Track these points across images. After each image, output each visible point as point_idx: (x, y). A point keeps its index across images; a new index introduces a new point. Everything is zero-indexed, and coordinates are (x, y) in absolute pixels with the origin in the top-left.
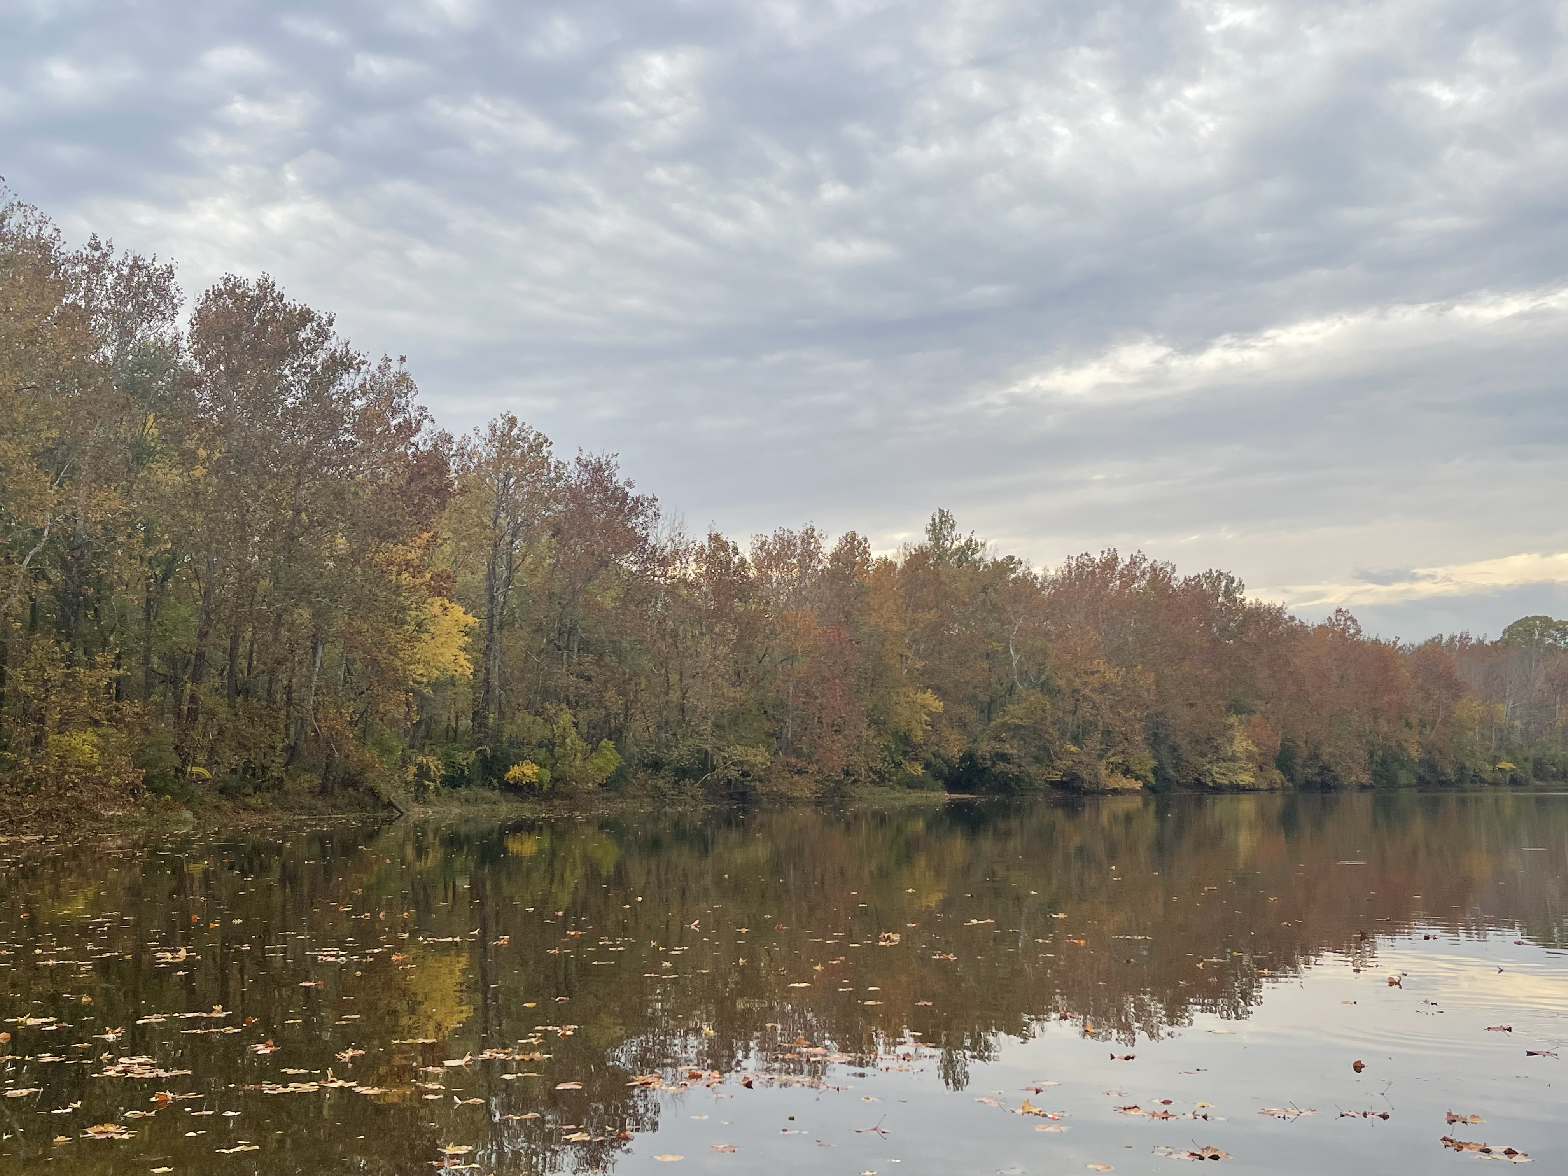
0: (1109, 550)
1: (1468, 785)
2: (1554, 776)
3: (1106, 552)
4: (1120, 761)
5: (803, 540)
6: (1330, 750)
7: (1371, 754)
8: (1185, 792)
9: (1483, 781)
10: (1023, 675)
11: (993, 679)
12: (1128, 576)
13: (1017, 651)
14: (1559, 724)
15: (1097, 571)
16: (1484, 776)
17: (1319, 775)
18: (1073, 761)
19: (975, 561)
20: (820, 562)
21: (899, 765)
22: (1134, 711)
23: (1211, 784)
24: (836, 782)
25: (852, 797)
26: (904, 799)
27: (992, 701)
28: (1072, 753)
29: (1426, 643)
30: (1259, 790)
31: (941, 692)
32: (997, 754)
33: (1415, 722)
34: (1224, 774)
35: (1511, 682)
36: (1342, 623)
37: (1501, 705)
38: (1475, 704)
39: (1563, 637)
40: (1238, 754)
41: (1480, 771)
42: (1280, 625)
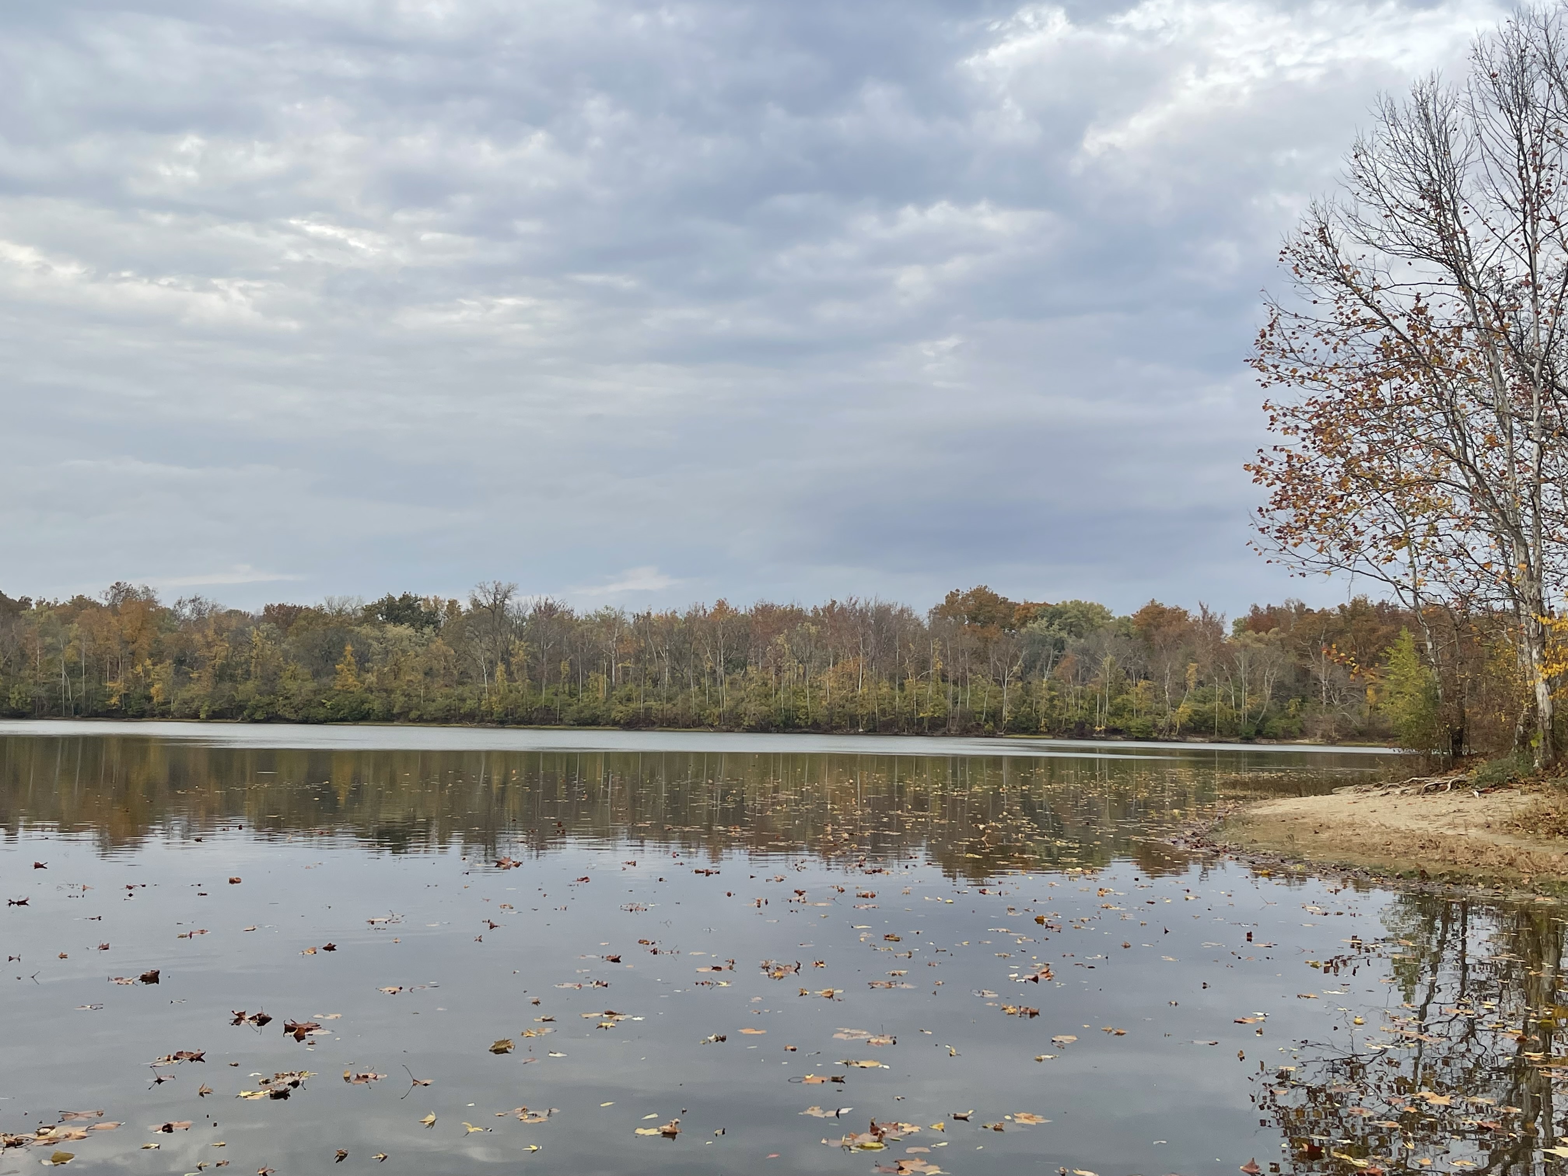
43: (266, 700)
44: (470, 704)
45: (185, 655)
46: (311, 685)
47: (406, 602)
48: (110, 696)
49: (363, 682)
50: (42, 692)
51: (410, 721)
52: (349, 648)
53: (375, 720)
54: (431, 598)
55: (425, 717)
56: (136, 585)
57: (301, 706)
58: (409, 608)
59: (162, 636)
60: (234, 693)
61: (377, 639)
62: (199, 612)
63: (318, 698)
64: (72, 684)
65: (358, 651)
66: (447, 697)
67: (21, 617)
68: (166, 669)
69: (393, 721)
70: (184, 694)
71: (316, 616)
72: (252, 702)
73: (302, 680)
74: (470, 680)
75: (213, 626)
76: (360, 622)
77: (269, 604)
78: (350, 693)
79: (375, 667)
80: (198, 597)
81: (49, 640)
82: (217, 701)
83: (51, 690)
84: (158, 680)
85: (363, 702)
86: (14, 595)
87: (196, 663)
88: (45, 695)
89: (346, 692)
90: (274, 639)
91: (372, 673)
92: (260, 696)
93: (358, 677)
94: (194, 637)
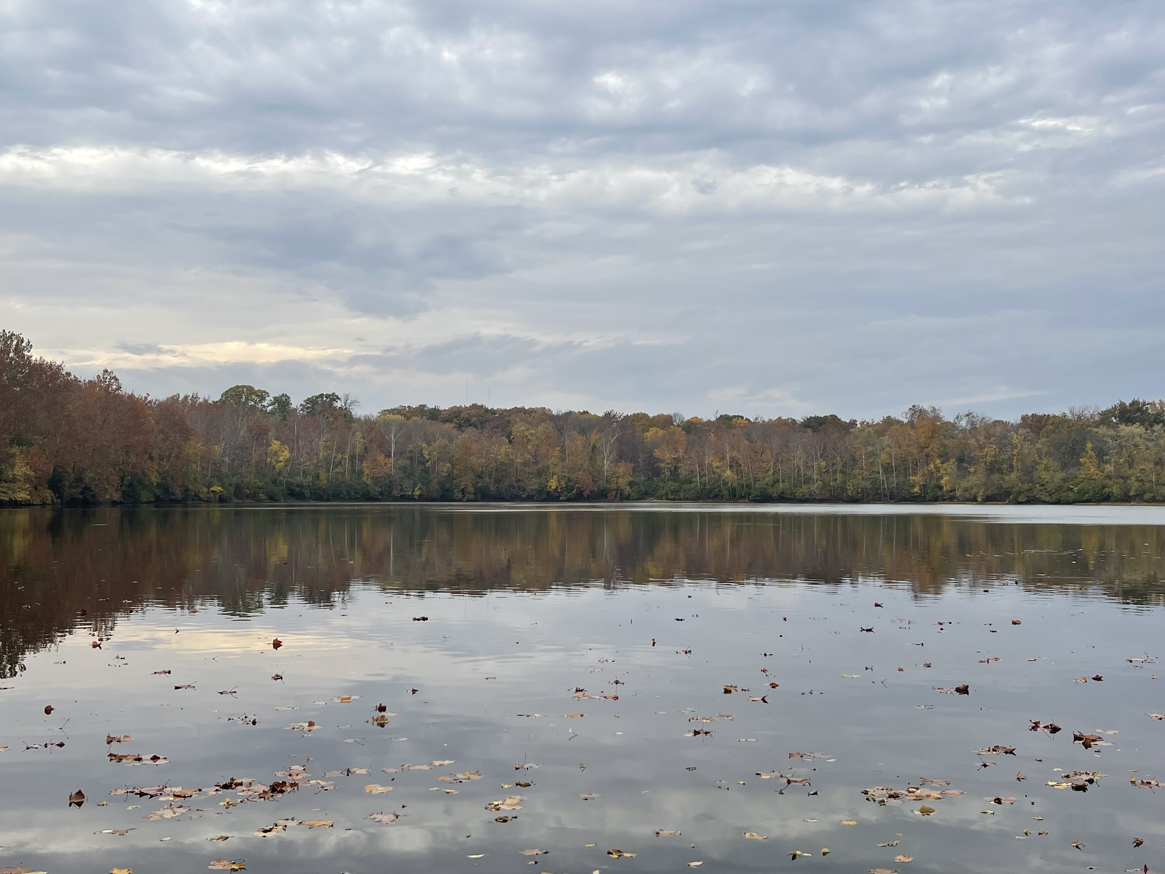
1: (190, 502)
2: (248, 496)
6: (91, 475)
7: (122, 480)
9: (201, 500)
14: (254, 460)
16: (202, 496)
17: (81, 493)
29: (168, 399)
30: (33, 505)
33: (155, 454)
34: (5, 493)
35: (224, 430)
36: (107, 380)
37: (216, 447)
38: (199, 445)
39: (261, 401)
40: (18, 477)
41: (199, 491)
42: (59, 378)
43: (1026, 486)
45: (964, 455)
46: (1061, 475)
47: (1136, 407)
48: (914, 487)
49: (1103, 472)
50: (867, 484)
51: (1144, 501)
52: (1089, 445)
53: (1113, 502)
54: (1157, 402)
55: (1157, 498)
56: (926, 406)
57: (1054, 491)
58: (1139, 412)
59: (946, 442)
60: (1001, 482)
61: (1113, 438)
62: (972, 423)
63: (1067, 484)
64: (887, 478)
65: (1096, 447)
67: (850, 433)
68: (951, 466)
69: (1130, 502)
70: (964, 484)
71: (1061, 421)
72: (1016, 489)
73: (1053, 471)
75: (983, 433)
76: (1097, 425)
77: (1024, 414)
78: (1093, 480)
79: (1112, 459)
80: (970, 413)
81: (870, 448)
82: (989, 488)
83: (874, 483)
84: (946, 474)
85: (1104, 487)
86: (845, 418)
87: (972, 461)
88: (869, 486)
89: (1089, 479)
90: (1030, 441)
91: (1110, 464)
92: (1022, 483)
93: (1099, 468)
94: (969, 442)
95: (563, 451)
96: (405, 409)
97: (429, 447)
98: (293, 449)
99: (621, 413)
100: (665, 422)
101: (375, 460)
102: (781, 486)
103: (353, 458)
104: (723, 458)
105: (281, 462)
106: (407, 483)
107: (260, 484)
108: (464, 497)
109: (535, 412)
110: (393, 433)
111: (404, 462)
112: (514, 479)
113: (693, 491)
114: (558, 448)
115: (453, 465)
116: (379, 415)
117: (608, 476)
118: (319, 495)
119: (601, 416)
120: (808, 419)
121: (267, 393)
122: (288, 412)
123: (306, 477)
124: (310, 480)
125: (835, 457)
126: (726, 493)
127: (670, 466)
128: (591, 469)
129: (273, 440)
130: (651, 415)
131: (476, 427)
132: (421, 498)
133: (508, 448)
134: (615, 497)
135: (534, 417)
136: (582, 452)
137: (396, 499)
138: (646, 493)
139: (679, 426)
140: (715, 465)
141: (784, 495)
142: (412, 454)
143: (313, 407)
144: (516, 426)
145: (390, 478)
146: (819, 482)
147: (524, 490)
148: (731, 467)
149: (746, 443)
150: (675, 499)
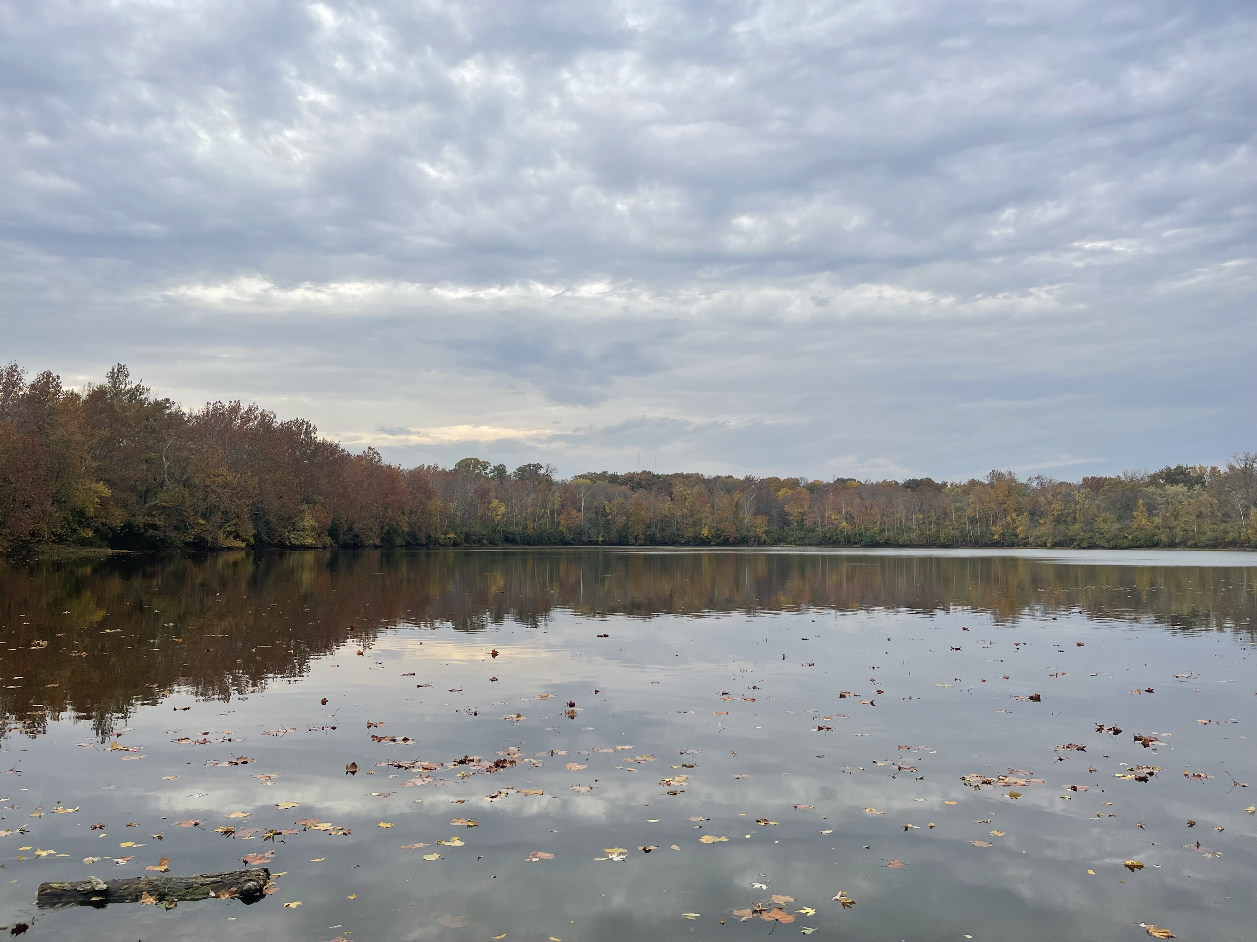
0: (235, 401)
1: (432, 546)
2: (474, 542)
3: (233, 402)
4: (233, 530)
5: (8, 373)
6: (359, 525)
7: (382, 529)
8: (272, 549)
9: (440, 544)
10: (171, 475)
11: (150, 476)
12: (246, 419)
13: (166, 459)
14: (479, 514)
15: (226, 413)
16: (440, 541)
17: (352, 539)
18: (202, 530)
19: (142, 400)
20: (21, 389)
21: (74, 531)
22: (244, 500)
23: (289, 544)
24: (23, 541)
25: (36, 551)
26: (77, 552)
27: (147, 491)
28: (202, 525)
29: (416, 469)
30: (317, 548)
31: (109, 483)
32: (149, 524)
33: (406, 510)
34: (297, 539)
35: (457, 492)
36: (371, 455)
37: (451, 504)
38: (439, 503)
39: (484, 470)
40: (306, 527)
41: (439, 538)
42: (336, 454)
43: (1088, 535)
44: (1231, 536)
45: (1035, 510)
46: (1117, 526)
47: (1179, 470)
48: (994, 535)
49: (1153, 523)
50: (956, 533)
51: (1188, 547)
52: (1141, 501)
53: (1163, 547)
54: (1197, 466)
55: (1199, 545)
56: (1003, 470)
57: (1111, 538)
58: (1182, 474)
59: (1021, 499)
60: (1067, 531)
61: (1160, 495)
62: (1042, 484)
63: (1122, 533)
64: (973, 528)
65: (1147, 503)
66: (1215, 531)
67: (942, 492)
68: (1024, 518)
69: (1176, 547)
70: (1036, 533)
71: (1117, 482)
72: (1079, 537)
73: (1111, 522)
74: (1230, 520)
75: (1051, 492)
76: (1147, 485)
77: (1085, 477)
78: (1144, 529)
79: (1160, 513)
80: (1040, 475)
81: (958, 504)
82: (1057, 536)
83: (962, 532)
84: (1021, 525)
85: (1153, 536)
86: (938, 481)
87: (1042, 514)
88: (958, 534)
89: (1141, 529)
90: (1090, 498)
91: (1158, 517)
92: (1084, 533)
93: (1149, 520)
94: (1039, 499)
95: (713, 507)
96: (592, 475)
97: (609, 504)
98: (507, 506)
99: (758, 477)
100: (793, 484)
101: (569, 514)
102: (887, 534)
103: (552, 512)
104: (840, 512)
105: (499, 515)
106: (593, 531)
107: (483, 532)
108: (637, 542)
109: (691, 477)
110: (582, 493)
111: (591, 515)
112: (675, 528)
113: (816, 538)
114: (709, 505)
115: (628, 518)
116: (572, 479)
117: (748, 526)
118: (527, 541)
119: (742, 479)
120: (908, 481)
121: (489, 463)
122: (504, 477)
123: (518, 527)
124: (521, 529)
125: (930, 511)
126: (842, 540)
127: (797, 518)
128: (735, 520)
129: (493, 499)
130: (782, 479)
131: (645, 488)
132: (604, 543)
133: (670, 505)
134: (754, 542)
135: (690, 481)
136: (727, 508)
137: (584, 544)
138: (778, 540)
139: (804, 487)
140: (833, 517)
141: (890, 542)
142: (597, 509)
143: (523, 474)
144: (676, 487)
145: (580, 527)
146: (917, 531)
147: (683, 537)
148: (846, 519)
149: (859, 500)
150: (802, 545)
